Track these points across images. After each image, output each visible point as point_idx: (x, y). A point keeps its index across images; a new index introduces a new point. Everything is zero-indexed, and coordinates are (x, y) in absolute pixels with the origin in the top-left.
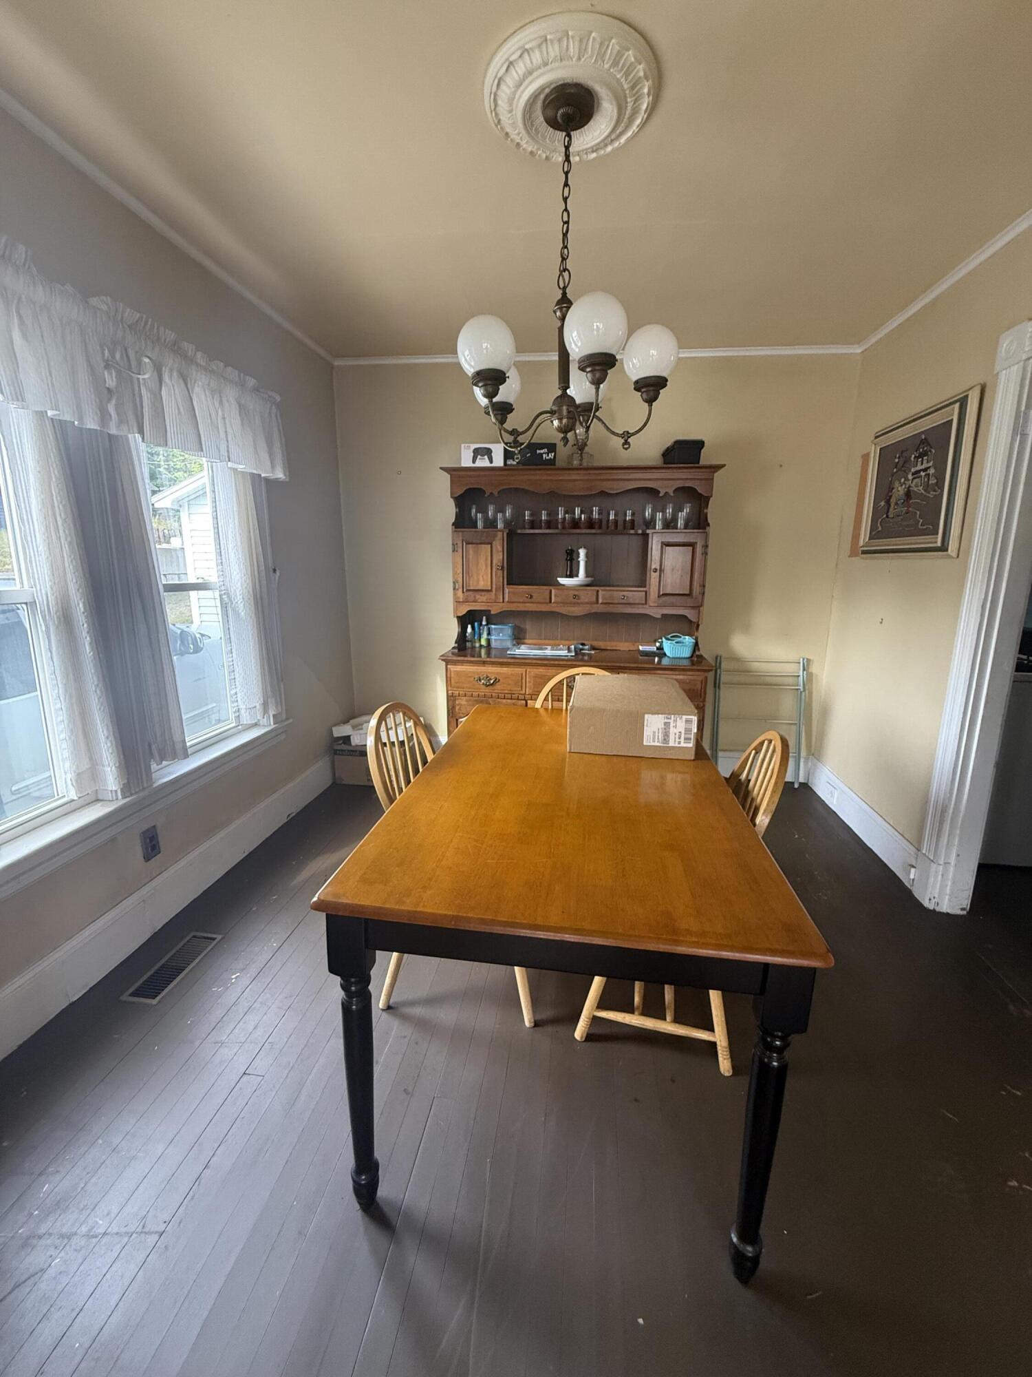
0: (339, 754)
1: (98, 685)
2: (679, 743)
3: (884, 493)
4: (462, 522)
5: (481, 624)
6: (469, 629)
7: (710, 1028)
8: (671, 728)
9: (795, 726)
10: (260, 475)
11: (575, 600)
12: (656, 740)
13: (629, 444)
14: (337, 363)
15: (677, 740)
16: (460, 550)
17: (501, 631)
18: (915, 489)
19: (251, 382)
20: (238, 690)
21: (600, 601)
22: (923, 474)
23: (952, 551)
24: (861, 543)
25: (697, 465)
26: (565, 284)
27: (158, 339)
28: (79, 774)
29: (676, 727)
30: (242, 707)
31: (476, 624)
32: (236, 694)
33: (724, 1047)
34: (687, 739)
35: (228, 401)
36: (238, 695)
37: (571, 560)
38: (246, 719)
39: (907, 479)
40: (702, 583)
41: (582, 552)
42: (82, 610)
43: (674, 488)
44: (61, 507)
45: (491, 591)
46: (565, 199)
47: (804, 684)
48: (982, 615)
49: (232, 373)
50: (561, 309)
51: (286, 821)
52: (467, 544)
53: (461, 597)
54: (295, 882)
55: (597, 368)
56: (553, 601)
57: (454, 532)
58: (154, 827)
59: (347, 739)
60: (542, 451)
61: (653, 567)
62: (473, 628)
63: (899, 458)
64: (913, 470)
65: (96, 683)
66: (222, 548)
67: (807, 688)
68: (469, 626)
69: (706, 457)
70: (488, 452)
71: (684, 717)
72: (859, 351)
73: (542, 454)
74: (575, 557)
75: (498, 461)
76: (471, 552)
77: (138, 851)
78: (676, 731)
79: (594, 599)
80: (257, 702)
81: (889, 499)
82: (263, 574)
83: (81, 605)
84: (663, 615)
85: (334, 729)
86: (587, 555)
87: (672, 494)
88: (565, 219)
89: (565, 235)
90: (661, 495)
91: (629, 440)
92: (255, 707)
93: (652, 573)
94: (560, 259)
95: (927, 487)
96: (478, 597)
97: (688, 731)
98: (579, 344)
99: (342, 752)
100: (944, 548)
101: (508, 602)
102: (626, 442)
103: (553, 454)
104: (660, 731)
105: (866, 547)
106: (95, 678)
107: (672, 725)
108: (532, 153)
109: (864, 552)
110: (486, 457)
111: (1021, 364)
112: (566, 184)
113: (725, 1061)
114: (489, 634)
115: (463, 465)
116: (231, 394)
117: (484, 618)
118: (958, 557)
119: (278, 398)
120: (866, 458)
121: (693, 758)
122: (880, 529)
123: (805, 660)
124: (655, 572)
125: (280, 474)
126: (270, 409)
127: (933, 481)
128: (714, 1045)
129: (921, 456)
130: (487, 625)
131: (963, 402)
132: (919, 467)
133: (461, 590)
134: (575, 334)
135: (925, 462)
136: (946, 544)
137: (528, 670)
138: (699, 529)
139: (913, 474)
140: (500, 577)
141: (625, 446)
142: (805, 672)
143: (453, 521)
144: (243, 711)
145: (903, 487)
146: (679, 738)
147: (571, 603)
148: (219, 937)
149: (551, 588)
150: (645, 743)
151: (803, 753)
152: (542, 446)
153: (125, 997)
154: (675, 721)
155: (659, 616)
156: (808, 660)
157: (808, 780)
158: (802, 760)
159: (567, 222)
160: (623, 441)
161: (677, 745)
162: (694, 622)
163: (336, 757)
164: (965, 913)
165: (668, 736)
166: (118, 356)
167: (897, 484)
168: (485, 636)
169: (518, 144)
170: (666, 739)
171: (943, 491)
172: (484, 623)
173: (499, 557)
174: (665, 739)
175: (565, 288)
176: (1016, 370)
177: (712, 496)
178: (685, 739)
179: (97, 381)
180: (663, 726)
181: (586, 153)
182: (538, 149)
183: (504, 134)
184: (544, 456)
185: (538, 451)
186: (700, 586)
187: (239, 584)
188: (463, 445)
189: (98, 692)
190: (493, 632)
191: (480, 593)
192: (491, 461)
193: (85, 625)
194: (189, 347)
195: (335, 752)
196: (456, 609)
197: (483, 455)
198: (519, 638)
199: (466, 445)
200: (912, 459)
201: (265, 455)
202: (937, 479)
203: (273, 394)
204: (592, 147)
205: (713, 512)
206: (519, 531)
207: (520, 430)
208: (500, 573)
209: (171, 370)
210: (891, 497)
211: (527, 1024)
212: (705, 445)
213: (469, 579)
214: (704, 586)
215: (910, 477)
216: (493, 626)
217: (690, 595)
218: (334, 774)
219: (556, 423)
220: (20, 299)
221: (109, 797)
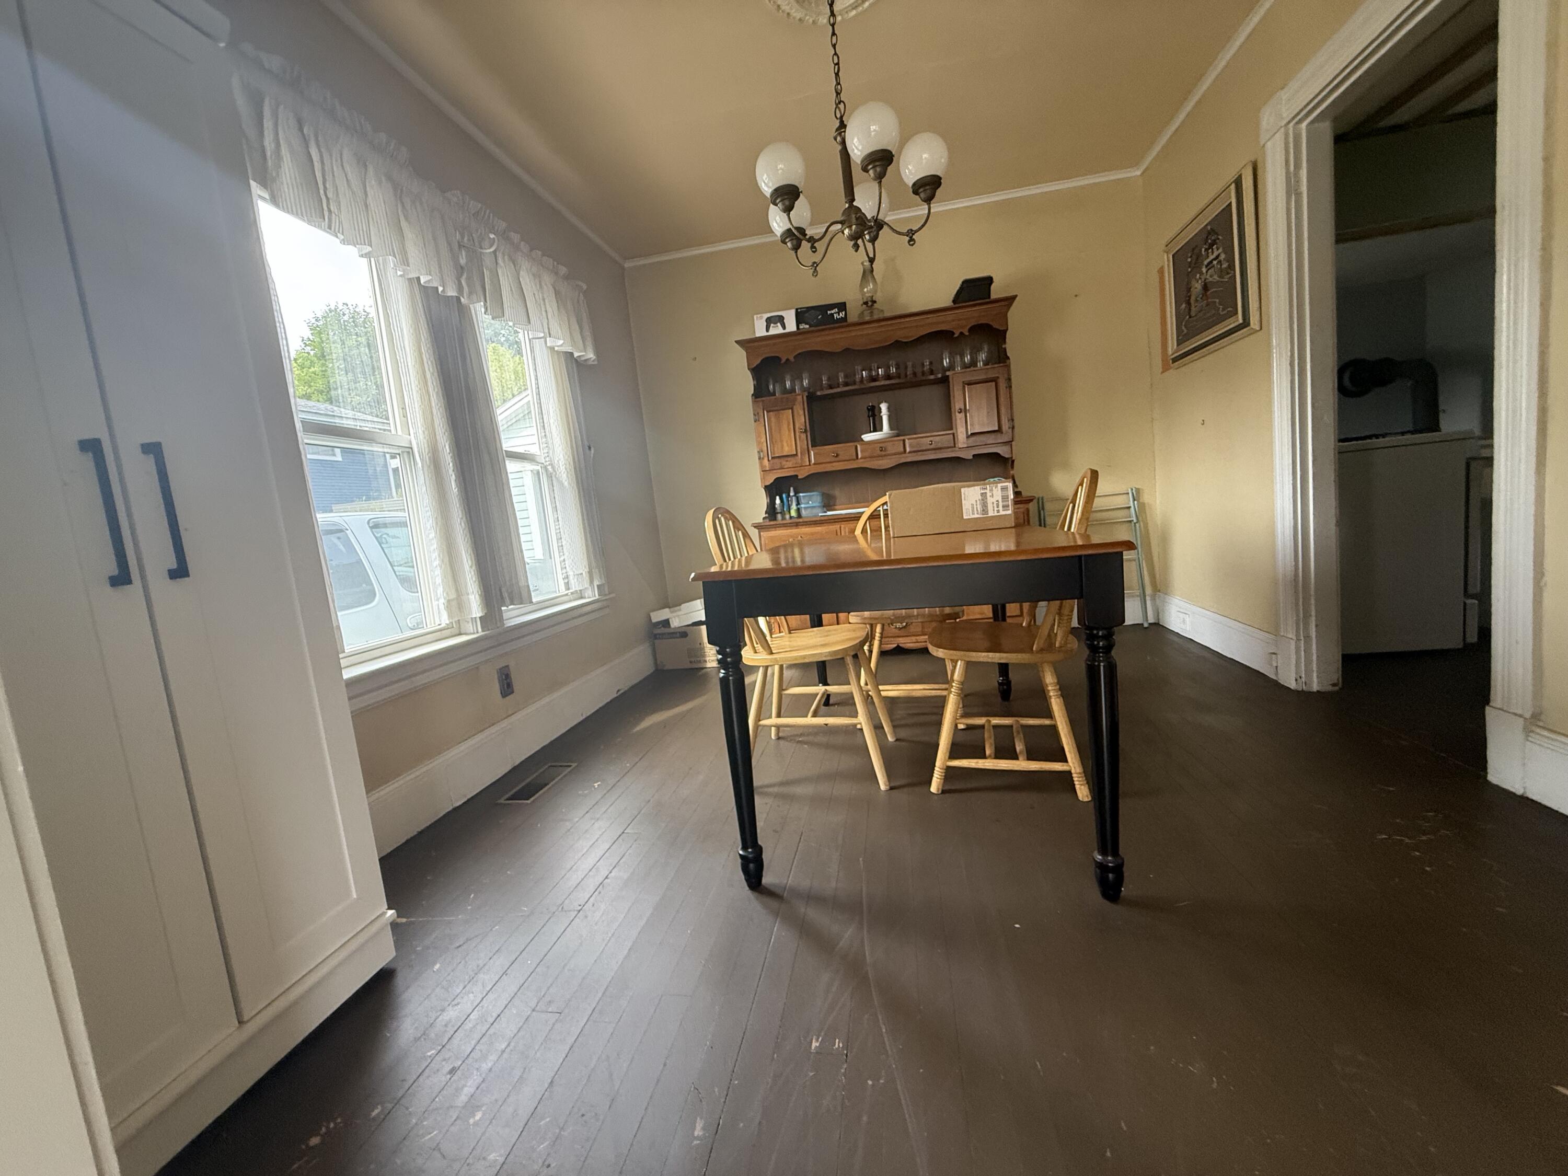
0: (660, 638)
1: (462, 518)
2: (998, 511)
3: (1183, 296)
4: (760, 393)
5: (789, 496)
6: (778, 501)
7: (1065, 760)
8: (988, 498)
9: (1134, 563)
10: (572, 354)
11: (883, 453)
12: (976, 512)
13: (914, 240)
14: (627, 265)
15: (996, 509)
16: (762, 420)
17: (810, 498)
18: (1211, 279)
19: (563, 270)
20: (565, 557)
21: (908, 450)
22: (1215, 262)
23: (1255, 324)
24: (1170, 351)
25: (988, 300)
26: (841, 112)
27: (493, 227)
28: (449, 601)
29: (992, 496)
30: (571, 573)
31: (784, 496)
32: (564, 560)
33: (1080, 773)
34: (1005, 507)
35: (546, 285)
36: (567, 562)
37: (874, 416)
38: (575, 586)
39: (1201, 273)
40: (1010, 418)
41: (884, 407)
42: (448, 451)
43: (968, 327)
44: (429, 363)
45: (796, 455)
46: (834, 46)
47: (1136, 516)
48: (1292, 373)
49: (549, 262)
50: (840, 134)
51: (616, 695)
52: (767, 412)
53: (767, 465)
54: (638, 728)
55: (877, 163)
56: (860, 456)
57: (754, 402)
58: (507, 666)
59: (666, 623)
60: (833, 312)
61: (957, 408)
62: (781, 499)
63: (1191, 257)
64: (1206, 263)
65: (460, 516)
66: (545, 422)
67: (1140, 519)
68: (778, 498)
69: (996, 292)
70: (781, 319)
71: (1000, 485)
72: (1138, 173)
73: (832, 315)
74: (876, 413)
75: (791, 326)
76: (773, 419)
77: (497, 687)
78: (994, 500)
79: (902, 450)
80: (584, 570)
81: (1189, 300)
82: (581, 450)
83: (447, 447)
84: (974, 456)
85: (652, 615)
86: (889, 409)
87: (967, 334)
88: (836, 61)
89: (837, 74)
90: (956, 336)
91: (914, 237)
92: (582, 574)
93: (957, 414)
94: (835, 94)
95: (1221, 273)
96: (784, 463)
97: (1005, 498)
98: (860, 148)
99: (662, 636)
100: (1246, 323)
101: (814, 464)
102: (911, 239)
103: (844, 313)
104: (978, 502)
105: (1176, 352)
106: (460, 512)
107: (989, 494)
108: (800, 20)
109: (1175, 360)
110: (779, 324)
111: (1283, 130)
112: (834, 34)
113: (1083, 787)
114: (798, 504)
115: (758, 335)
116: (547, 279)
117: (792, 489)
118: (1261, 329)
119: (585, 287)
120: (1161, 271)
121: (1013, 525)
122: (1185, 331)
123: (1134, 489)
124: (960, 413)
125: (591, 355)
126: (579, 295)
127: (1225, 265)
128: (1069, 773)
129: (1211, 246)
130: (795, 495)
131: (1238, 183)
132: (1212, 257)
133: (766, 459)
134: (856, 140)
135: (1215, 250)
136: (1247, 321)
137: (842, 526)
138: (999, 363)
139: (1206, 266)
140: (804, 440)
141: (912, 243)
142: (1136, 502)
143: (752, 392)
144: (571, 578)
145: (1200, 282)
146: (998, 507)
147: (879, 456)
148: (574, 765)
149: (856, 444)
150: (965, 517)
151: (1149, 591)
152: (832, 306)
153: (502, 801)
154: (991, 490)
155: (971, 457)
156: (1138, 490)
157: (1158, 619)
158: (1148, 598)
159: (838, 64)
160: (908, 238)
161: (996, 514)
162: (1008, 459)
163: (657, 642)
164: (1336, 688)
165: (986, 507)
166: (466, 239)
167: (1193, 282)
168: (794, 507)
169: (788, 14)
170: (985, 509)
171: (1234, 271)
172: (792, 494)
173: (801, 419)
174: (983, 510)
175: (842, 117)
176: (1279, 137)
177: (1007, 330)
178: (1003, 507)
179: (455, 258)
180: (980, 497)
181: (847, 12)
182: (806, 15)
183: (776, 7)
184: (835, 315)
185: (829, 312)
186: (1009, 421)
187: (562, 456)
188: (755, 317)
189: (463, 524)
190: (802, 501)
191: (786, 459)
192: (784, 327)
193: (451, 464)
194: (515, 237)
195: (656, 637)
196: (763, 479)
197: (775, 323)
198: (829, 504)
199: (759, 316)
200: (1203, 253)
201: (578, 337)
202: (1228, 261)
203: (580, 283)
204: (850, 5)
205: (1012, 346)
206: (819, 393)
207: (816, 237)
208: (804, 436)
209: (503, 254)
210: (1190, 297)
211: (883, 786)
212: (994, 280)
213: (774, 447)
214: (1013, 420)
215: (1204, 270)
216: (801, 494)
217: (999, 431)
218: (656, 660)
219: (847, 231)
220: (402, 190)
221: (470, 627)
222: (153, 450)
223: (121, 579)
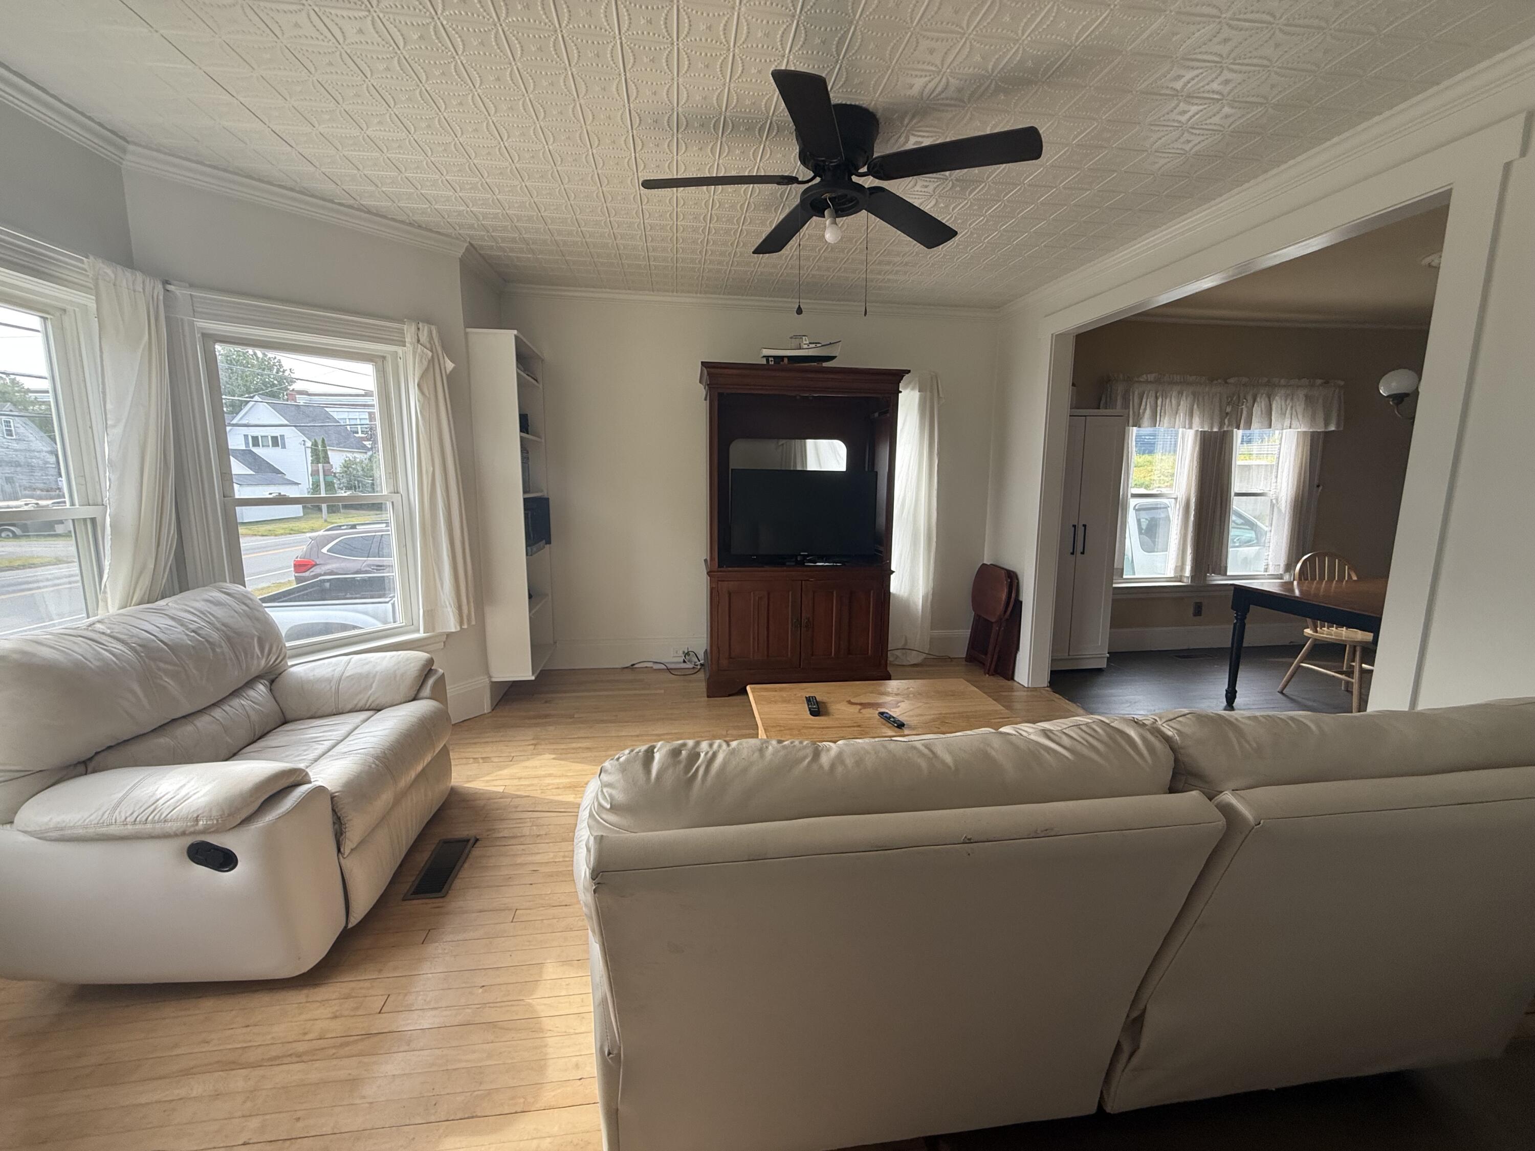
10: (1313, 431)
19: (1319, 382)
20: (1270, 553)
28: (1174, 566)
32: (1268, 555)
38: (1272, 571)
58: (1201, 602)
66: (1279, 474)
77: (1193, 610)
82: (1307, 488)
83: (1194, 501)
116: (1301, 393)
119: (1343, 383)
125: (1332, 428)
144: (1270, 566)
166: (1234, 399)
179: (1222, 412)
187: (1285, 494)
193: (1194, 509)
209: (1262, 395)
221: (1185, 580)
222: (1085, 526)
223: (1072, 553)
